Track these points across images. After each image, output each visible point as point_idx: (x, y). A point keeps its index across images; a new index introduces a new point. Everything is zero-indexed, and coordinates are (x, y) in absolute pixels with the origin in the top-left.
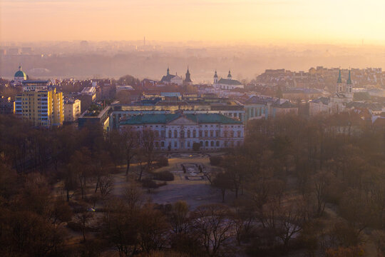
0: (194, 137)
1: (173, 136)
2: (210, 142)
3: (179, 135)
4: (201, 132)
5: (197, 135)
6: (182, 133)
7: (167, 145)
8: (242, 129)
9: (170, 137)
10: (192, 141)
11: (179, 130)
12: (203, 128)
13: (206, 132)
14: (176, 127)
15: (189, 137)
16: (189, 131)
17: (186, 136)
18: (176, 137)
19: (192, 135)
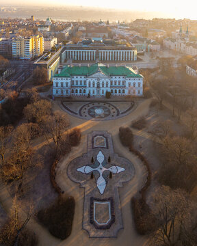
0: (107, 87)
1: (92, 86)
2: (118, 90)
3: (96, 86)
4: (111, 82)
5: (109, 85)
6: (98, 84)
7: (87, 92)
8: (141, 82)
9: (90, 86)
10: (105, 89)
11: (96, 82)
12: (114, 79)
13: (115, 82)
14: (93, 79)
15: (103, 87)
16: (103, 82)
17: (101, 86)
18: (94, 86)
19: (105, 86)
